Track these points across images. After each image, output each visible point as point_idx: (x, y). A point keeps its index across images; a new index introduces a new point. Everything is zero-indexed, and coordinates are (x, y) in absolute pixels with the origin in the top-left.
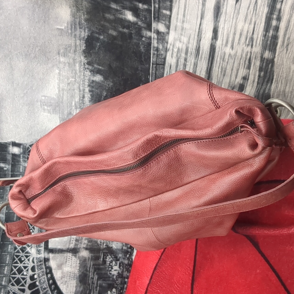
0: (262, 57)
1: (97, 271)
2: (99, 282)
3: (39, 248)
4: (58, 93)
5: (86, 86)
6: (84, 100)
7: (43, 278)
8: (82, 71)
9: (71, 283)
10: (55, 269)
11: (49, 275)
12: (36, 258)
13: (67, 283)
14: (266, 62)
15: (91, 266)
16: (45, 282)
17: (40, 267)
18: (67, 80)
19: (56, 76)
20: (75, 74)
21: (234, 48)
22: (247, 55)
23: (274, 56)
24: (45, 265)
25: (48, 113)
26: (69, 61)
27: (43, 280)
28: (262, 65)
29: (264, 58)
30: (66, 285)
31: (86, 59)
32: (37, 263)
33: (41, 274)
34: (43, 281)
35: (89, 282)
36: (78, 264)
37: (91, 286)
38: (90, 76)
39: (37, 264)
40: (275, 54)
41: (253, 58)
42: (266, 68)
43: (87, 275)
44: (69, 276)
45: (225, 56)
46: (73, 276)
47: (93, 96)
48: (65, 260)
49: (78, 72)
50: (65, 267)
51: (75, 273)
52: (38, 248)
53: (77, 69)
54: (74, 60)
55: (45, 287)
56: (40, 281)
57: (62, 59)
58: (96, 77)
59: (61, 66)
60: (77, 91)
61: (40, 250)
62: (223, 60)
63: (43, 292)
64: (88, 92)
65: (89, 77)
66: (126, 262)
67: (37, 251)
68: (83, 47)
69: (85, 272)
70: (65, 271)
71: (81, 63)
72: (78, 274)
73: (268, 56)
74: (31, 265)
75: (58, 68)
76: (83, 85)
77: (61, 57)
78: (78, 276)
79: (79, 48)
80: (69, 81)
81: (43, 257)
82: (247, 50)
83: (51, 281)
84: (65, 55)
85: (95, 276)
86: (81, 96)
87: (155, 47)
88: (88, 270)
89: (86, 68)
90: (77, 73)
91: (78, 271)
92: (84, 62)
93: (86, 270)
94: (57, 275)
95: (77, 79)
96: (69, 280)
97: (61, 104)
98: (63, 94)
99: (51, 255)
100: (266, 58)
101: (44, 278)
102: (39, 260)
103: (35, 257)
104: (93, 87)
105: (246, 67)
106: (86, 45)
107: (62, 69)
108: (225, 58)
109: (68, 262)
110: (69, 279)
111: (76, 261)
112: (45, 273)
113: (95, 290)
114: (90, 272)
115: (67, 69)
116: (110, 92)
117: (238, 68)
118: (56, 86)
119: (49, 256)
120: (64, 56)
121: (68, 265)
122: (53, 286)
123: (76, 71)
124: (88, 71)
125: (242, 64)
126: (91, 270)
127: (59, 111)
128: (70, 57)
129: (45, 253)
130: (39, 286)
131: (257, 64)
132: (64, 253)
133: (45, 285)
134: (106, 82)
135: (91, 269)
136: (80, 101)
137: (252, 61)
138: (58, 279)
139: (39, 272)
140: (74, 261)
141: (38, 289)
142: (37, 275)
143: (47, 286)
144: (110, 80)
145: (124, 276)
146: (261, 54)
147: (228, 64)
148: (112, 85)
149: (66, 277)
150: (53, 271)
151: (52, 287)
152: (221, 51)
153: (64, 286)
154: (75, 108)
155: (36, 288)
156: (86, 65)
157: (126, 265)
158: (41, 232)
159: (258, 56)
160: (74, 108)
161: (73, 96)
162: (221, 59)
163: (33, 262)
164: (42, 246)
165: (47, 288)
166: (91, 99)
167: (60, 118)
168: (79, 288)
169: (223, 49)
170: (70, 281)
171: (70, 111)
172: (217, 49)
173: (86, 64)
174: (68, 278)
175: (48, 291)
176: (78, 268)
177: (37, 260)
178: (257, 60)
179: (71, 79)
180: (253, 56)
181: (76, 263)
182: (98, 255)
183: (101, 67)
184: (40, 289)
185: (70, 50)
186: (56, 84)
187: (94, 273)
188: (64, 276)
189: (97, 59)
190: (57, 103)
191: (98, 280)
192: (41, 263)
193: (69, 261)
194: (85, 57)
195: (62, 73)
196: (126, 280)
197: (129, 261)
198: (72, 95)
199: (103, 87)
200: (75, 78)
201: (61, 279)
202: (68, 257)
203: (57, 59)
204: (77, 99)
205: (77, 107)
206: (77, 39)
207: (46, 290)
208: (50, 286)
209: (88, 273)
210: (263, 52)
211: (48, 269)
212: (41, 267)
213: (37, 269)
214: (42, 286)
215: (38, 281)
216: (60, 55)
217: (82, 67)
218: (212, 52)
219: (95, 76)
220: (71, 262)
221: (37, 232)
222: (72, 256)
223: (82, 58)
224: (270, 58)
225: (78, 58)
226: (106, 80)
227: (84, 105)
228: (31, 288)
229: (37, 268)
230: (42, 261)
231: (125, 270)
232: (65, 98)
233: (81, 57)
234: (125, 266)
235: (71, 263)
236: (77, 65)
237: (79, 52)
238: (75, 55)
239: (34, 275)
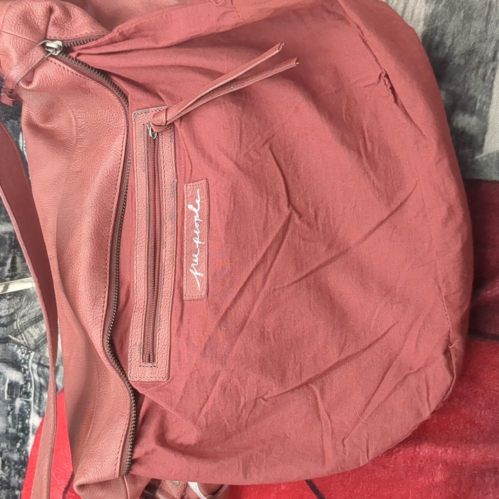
66: (16, 457)
145: (12, 485)
157: (16, 462)
196: (17, 492)
197: (20, 455)
231: (13, 472)
234: (14, 465)
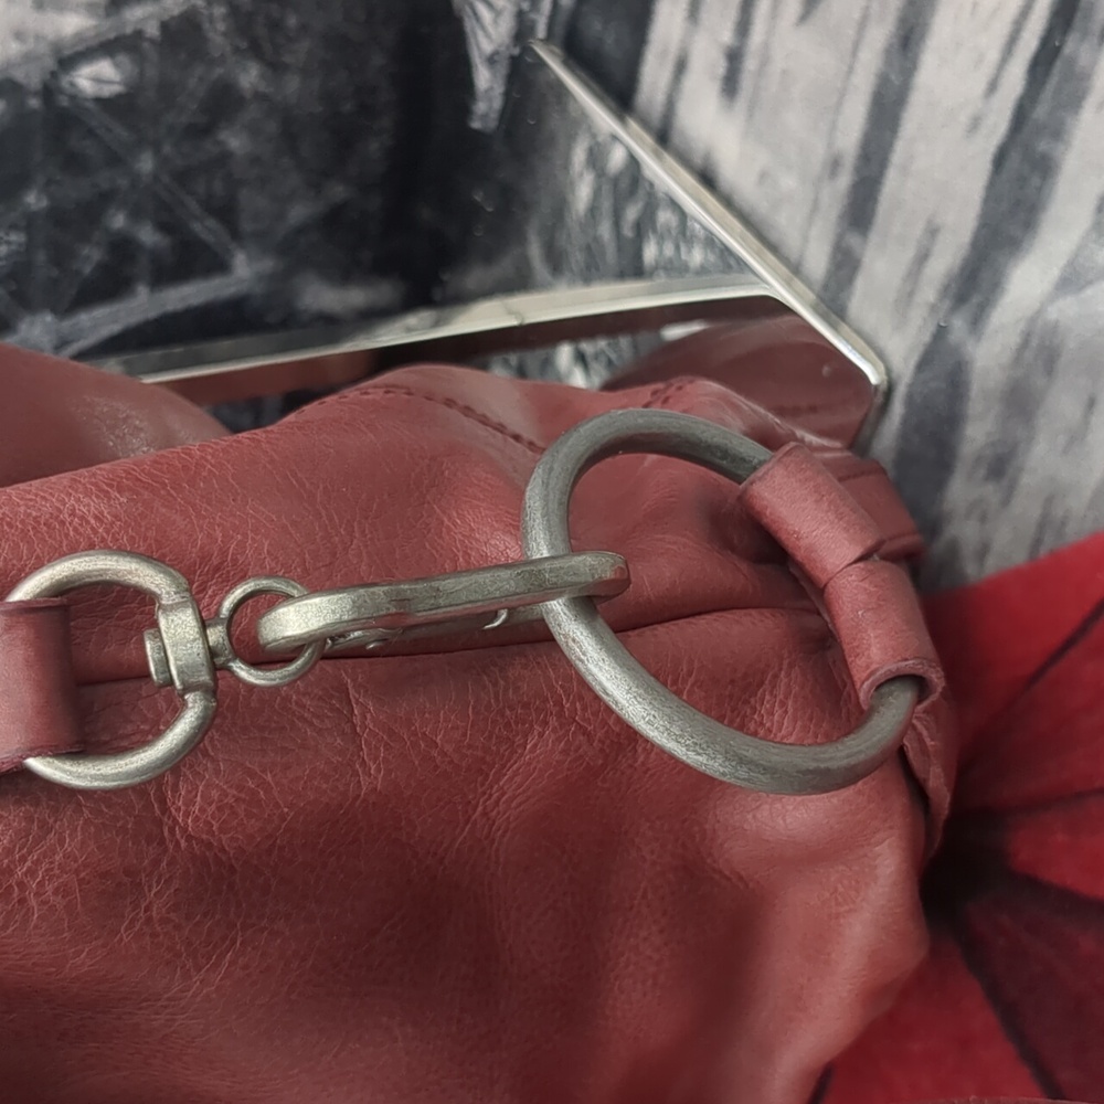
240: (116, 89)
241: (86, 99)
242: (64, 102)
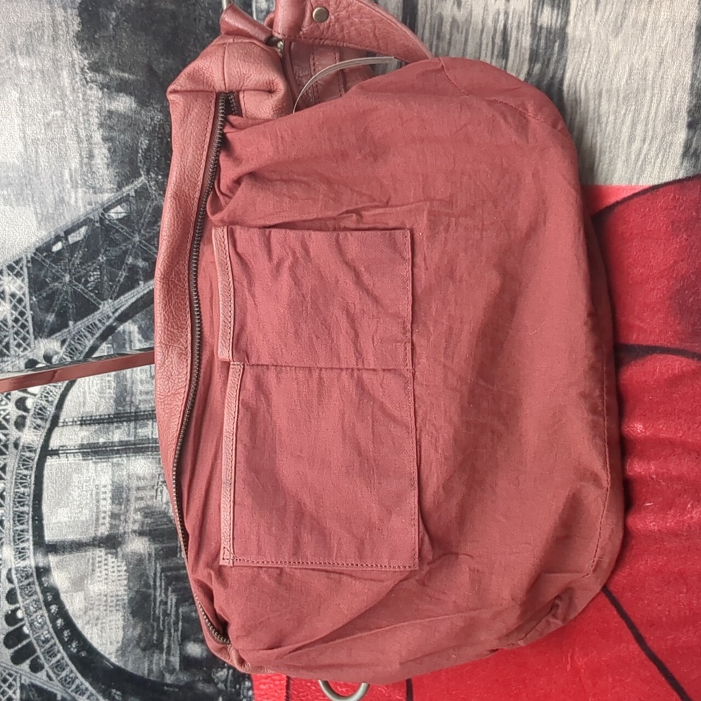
0: (534, 24)
1: (174, 583)
2: (181, 610)
3: (22, 545)
4: (22, 151)
5: (95, 127)
6: (93, 162)
7: (38, 617)
8: (78, 89)
9: (110, 621)
10: (66, 592)
11: (54, 608)
12: (17, 570)
13: (100, 621)
14: (546, 37)
15: (158, 575)
16: (45, 626)
17: (27, 592)
18: (44, 114)
19: (13, 109)
20: (61, 99)
21: (463, 4)
22: (496, 21)
23: (565, 19)
24: (41, 584)
25: (5, 205)
26: (43, 65)
27: (40, 621)
28: (538, 46)
29: (541, 28)
30: (99, 626)
31: (85, 55)
32: (18, 583)
33: (32, 606)
34: (40, 623)
35: (157, 612)
36: (123, 573)
37: (161, 622)
38: (102, 99)
39: (21, 584)
40: (568, 15)
41: (512, 28)
42: (548, 53)
43: (150, 595)
44: (104, 604)
45: (442, 25)
46: (114, 604)
47: (115, 151)
48: (90, 568)
49: (68, 93)
50: (91, 584)
51: (117, 596)
52: (18, 544)
53: (64, 84)
54: (55, 61)
55: (46, 636)
56: (31, 624)
57: (23, 63)
58: (116, 103)
59: (24, 80)
60: (72, 143)
61: (23, 549)
62: (439, 37)
63: (43, 650)
64: (101, 141)
65: (99, 104)
67: (17, 551)
68: (75, 26)
69: (144, 590)
70: (92, 594)
71: (74, 67)
72: (125, 597)
73: (551, 20)
74: (4, 588)
75: (16, 85)
76: (87, 125)
77: (19, 56)
78: (126, 601)
79: (65, 29)
80: (50, 118)
81: (33, 565)
82: (497, 8)
83: (59, 622)
84: (29, 51)
85: (170, 597)
86: (85, 154)
87: (262, 11)
88: (152, 583)
89: (88, 79)
90: (66, 95)
91: (125, 590)
92: (82, 66)
93: (147, 585)
94: (74, 604)
95: (70, 111)
96: (104, 613)
97: (35, 179)
98: (37, 152)
99: (53, 559)
100: (545, 26)
101: (42, 616)
102: (24, 575)
103: (13, 566)
104: (111, 128)
105: (496, 53)
106: (82, 19)
107: (25, 89)
108: (443, 31)
109: (98, 570)
110: (106, 610)
111: (118, 566)
112: (42, 604)
113: (172, 631)
114: (155, 589)
115: (39, 86)
116: (159, 138)
117: (478, 55)
118: (17, 134)
119: (49, 562)
120: (28, 54)
121: (99, 577)
122: (66, 633)
123: (62, 89)
124: (95, 87)
125: (487, 44)
126: (158, 584)
127: (33, 197)
128: (43, 54)
129: (38, 555)
130: (31, 635)
131: (524, 44)
132: (86, 551)
133: (46, 632)
134: (143, 112)
135: (158, 580)
136: (82, 166)
137: (511, 36)
138: (78, 614)
139: (28, 602)
140: (113, 567)
141: (30, 644)
142: (23, 609)
143: (51, 634)
144: (154, 108)
146: (533, 15)
147: (452, 48)
148: (161, 119)
149: (95, 608)
150: (63, 597)
151: (63, 635)
152: (431, 13)
153: (95, 629)
154: (72, 187)
155: (24, 643)
156: (87, 71)
158: (22, 504)
159: (526, 22)
160: (69, 186)
161: (62, 157)
162: (431, 33)
163: (10, 580)
164: (28, 540)
165: (52, 638)
166: (110, 160)
167: (36, 214)
168: (131, 630)
169: (436, 9)
170: (106, 615)
171: (61, 196)
172: (419, 7)
173: (88, 69)
174: (102, 608)
175: (55, 644)
176: (126, 582)
177: (18, 575)
178: (523, 33)
179: (52, 113)
180: (512, 23)
181: (119, 571)
182: (173, 544)
183: (126, 75)
184: (34, 642)
185: (42, 36)
186: (16, 127)
187: (166, 589)
188: (92, 604)
189: (115, 54)
190: (25, 176)
191: (177, 606)
192: (31, 580)
193: (99, 567)
194: (82, 51)
195: (26, 97)
198: (60, 153)
199: (139, 126)
200: (64, 110)
201: (85, 613)
202: (98, 559)
203: (11, 62)
204: (75, 164)
205: (77, 183)
206: (56, 6)
207: (50, 643)
208: (59, 633)
209: (152, 591)
210: (538, 11)
211: (48, 594)
212: (30, 592)
213: (21, 595)
214: (39, 636)
215: (27, 624)
216: (18, 53)
217: (78, 79)
218: (408, 17)
219: (115, 99)
220: (106, 570)
221: (12, 505)
222: (106, 554)
223: (75, 54)
224: (556, 24)
225: (63, 57)
226: (145, 108)
227: (94, 178)
228: (11, 642)
229: (21, 593)
230: (32, 574)
232: (43, 162)
233: (71, 53)
235: (107, 572)
236: (65, 74)
237: (66, 41)
238: (56, 47)
239: (14, 611)
240: (124, 214)
241: (114, 220)
242: (107, 222)
